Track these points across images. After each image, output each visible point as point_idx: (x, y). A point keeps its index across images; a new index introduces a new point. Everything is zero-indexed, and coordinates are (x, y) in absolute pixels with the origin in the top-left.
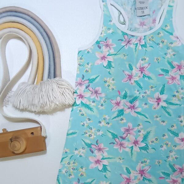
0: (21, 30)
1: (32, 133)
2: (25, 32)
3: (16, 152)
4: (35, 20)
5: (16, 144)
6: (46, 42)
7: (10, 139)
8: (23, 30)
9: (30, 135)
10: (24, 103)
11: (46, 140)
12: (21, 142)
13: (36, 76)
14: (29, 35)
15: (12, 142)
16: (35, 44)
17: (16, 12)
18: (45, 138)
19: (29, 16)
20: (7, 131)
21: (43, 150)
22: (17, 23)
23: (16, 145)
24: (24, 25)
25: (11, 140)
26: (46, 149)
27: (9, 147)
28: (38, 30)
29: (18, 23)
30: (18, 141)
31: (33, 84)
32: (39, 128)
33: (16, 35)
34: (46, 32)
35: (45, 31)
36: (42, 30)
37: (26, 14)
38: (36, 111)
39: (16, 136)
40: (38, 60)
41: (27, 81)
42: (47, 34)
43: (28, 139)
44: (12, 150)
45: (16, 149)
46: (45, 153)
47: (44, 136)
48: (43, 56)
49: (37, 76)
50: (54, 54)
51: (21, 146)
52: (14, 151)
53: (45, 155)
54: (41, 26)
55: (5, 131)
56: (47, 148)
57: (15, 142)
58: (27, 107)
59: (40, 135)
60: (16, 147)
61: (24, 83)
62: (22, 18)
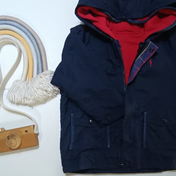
0: (12, 36)
1: (26, 131)
3: (12, 148)
4: (22, 26)
5: (13, 141)
6: (33, 44)
8: (13, 35)
9: (24, 133)
11: (39, 137)
12: (17, 139)
14: (20, 40)
15: (9, 139)
17: (5, 20)
18: (37, 135)
19: (17, 22)
20: (5, 130)
21: (36, 146)
23: (13, 142)
25: (8, 138)
27: (7, 144)
28: (26, 34)
31: (26, 81)
34: (32, 35)
36: (29, 34)
37: (14, 21)
39: (12, 134)
40: (28, 60)
42: (34, 37)
43: (22, 137)
44: (9, 146)
45: (13, 145)
46: (38, 148)
47: (37, 133)
48: (32, 56)
50: (40, 53)
51: (16, 142)
52: (11, 147)
54: (28, 30)
55: (3, 130)
56: (39, 143)
57: (11, 139)
58: (20, 100)
59: (33, 132)
60: (13, 143)
61: (17, 81)
62: (11, 25)
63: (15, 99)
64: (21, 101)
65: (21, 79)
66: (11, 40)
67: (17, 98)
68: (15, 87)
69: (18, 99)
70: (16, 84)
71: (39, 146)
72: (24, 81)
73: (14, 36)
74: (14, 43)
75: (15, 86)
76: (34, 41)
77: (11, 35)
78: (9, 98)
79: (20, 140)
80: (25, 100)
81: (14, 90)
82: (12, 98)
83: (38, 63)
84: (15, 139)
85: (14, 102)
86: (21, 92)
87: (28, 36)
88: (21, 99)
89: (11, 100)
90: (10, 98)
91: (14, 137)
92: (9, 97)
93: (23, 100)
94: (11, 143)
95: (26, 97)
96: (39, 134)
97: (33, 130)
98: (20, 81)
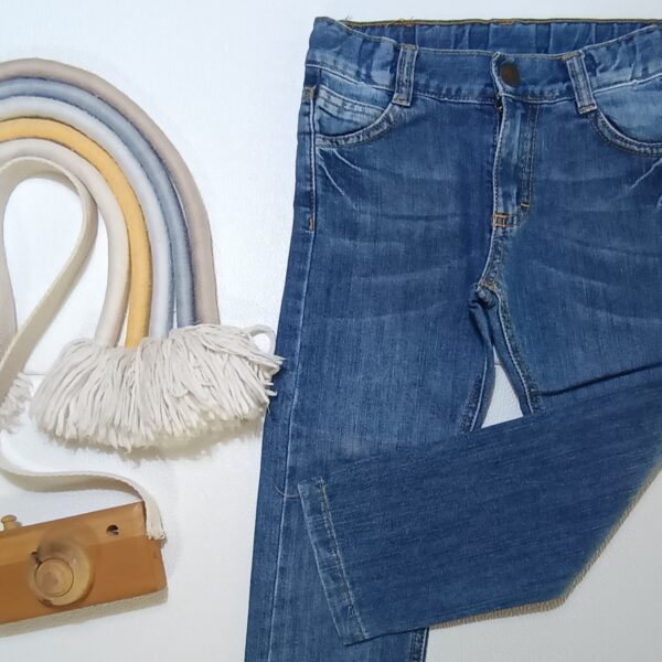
0: (64, 145)
1: (113, 528)
2: (76, 152)
3: (56, 601)
4: (115, 109)
5: (57, 570)
6: (156, 191)
7: (34, 553)
8: (68, 144)
9: (104, 537)
10: (82, 418)
11: (166, 552)
12: (75, 561)
13: (124, 316)
14: (94, 165)
15: (40, 563)
16: (117, 199)
17: (43, 79)
18: (159, 543)
19: (91, 92)
20: (19, 524)
21: (154, 590)
22: (48, 121)
23: (57, 574)
25: (37, 558)
26: (166, 584)
27: (32, 584)
28: (126, 144)
29: (52, 119)
30: (62, 560)
31: (115, 346)
32: (138, 509)
33: (47, 164)
35: (152, 148)
36: (142, 146)
37: (82, 85)
38: (124, 449)
39: (53, 543)
40: (130, 255)
42: (161, 160)
43: (96, 553)
44: (42, 595)
45: (57, 589)
46: (163, 599)
47: (157, 537)
48: (148, 241)
49: (127, 315)
50: (186, 232)
51: (73, 576)
52: (47, 598)
53: (163, 605)
54: (138, 130)
55: (11, 526)
56: (168, 581)
57: (53, 563)
58: (91, 432)
59: (139, 533)
60: (57, 582)
61: (79, 344)
62: (66, 101)
63: (65, 423)
64: (96, 432)
65: (96, 335)
66: (58, 163)
67: (79, 421)
68: (74, 372)
69: (83, 426)
70: (76, 360)
71: (167, 594)
72: (107, 348)
73: (69, 148)
75: (71, 369)
76: (160, 177)
77: (58, 143)
78: (42, 419)
79: (86, 565)
81: (68, 386)
82: (54, 416)
83: (173, 274)
84: (68, 564)
86: (98, 397)
87: (138, 157)
88: (97, 427)
89: (50, 428)
90: (47, 419)
91: (61, 556)
92: (44, 414)
94: (50, 580)
96: (165, 540)
97: (141, 524)
98: (90, 345)
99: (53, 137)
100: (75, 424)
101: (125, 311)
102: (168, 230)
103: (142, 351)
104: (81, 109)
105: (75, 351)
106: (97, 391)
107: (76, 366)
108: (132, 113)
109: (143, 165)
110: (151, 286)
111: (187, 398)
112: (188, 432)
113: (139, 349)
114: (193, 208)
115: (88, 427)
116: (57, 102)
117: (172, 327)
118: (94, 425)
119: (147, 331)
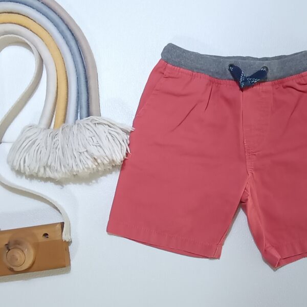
0: (25, 27)
1: (46, 235)
2: (31, 30)
3: (16, 269)
5: (18, 254)
6: (71, 51)
7: (6, 245)
8: (27, 26)
9: (41, 239)
12: (26, 250)
14: (40, 38)
15: (9, 250)
18: (68, 243)
21: (65, 267)
22: (17, 15)
23: (17, 256)
24: (29, 18)
25: (8, 247)
26: (70, 264)
27: (5, 260)
28: (56, 26)
29: (19, 14)
30: (20, 249)
31: (49, 128)
32: (58, 226)
34: (70, 31)
35: (69, 28)
36: (64, 27)
40: (57, 83)
41: (36, 123)
42: (73, 35)
43: (37, 246)
44: (9, 265)
45: (17, 263)
47: (67, 240)
48: (66, 76)
49: (55, 113)
50: (85, 71)
51: (26, 257)
53: (68, 274)
54: (61, 19)
57: (14, 250)
59: (58, 238)
60: (17, 259)
61: (31, 127)
62: (26, 5)
63: (24, 166)
64: (39, 170)
65: (40, 123)
66: (23, 37)
67: (30, 165)
68: (27, 141)
69: (32, 168)
70: (29, 134)
71: (70, 268)
72: (45, 129)
73: (28, 29)
74: (29, 43)
75: (27, 138)
76: (73, 43)
77: (21, 25)
78: (12, 164)
79: (32, 252)
80: (48, 169)
81: (25, 147)
82: (18, 163)
83: (78, 93)
84: (23, 251)
85: (22, 171)
86: (39, 152)
87: (61, 33)
88: (39, 168)
89: (17, 168)
90: (15, 164)
91: (20, 247)
92: (13, 161)
93: (42, 170)
94: (14, 258)
95: (49, 164)
97: (60, 234)
98: (36, 127)
99: (20, 23)
100: (28, 167)
101: (54, 111)
102: (76, 71)
103: (63, 129)
104: (33, 8)
105: (29, 130)
106: (38, 149)
107: (29, 137)
108: (59, 11)
109: (64, 37)
110: (67, 99)
111: (85, 153)
112: (86, 170)
113: (61, 129)
114: (89, 59)
115: (35, 168)
116: (21, 5)
117: (77, 119)
118: (38, 166)
119: (64, 121)
